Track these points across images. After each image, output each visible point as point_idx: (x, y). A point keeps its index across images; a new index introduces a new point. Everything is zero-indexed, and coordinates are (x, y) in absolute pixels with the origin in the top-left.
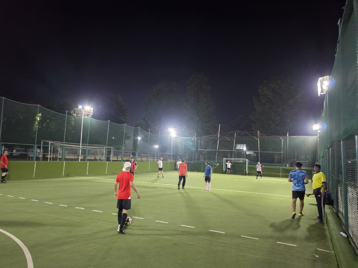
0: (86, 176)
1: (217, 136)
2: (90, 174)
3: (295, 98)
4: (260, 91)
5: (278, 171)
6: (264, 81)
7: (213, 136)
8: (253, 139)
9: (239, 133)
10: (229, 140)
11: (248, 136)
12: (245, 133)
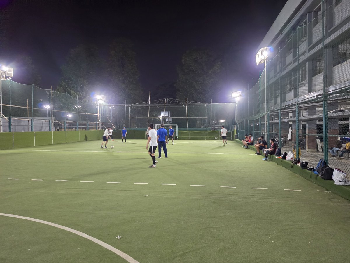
0: (12, 148)
1: (147, 104)
2: (17, 147)
3: (214, 69)
4: (183, 60)
5: (203, 134)
6: (187, 51)
7: (144, 103)
8: (181, 106)
9: (168, 100)
10: (158, 107)
11: (177, 103)
12: (174, 100)
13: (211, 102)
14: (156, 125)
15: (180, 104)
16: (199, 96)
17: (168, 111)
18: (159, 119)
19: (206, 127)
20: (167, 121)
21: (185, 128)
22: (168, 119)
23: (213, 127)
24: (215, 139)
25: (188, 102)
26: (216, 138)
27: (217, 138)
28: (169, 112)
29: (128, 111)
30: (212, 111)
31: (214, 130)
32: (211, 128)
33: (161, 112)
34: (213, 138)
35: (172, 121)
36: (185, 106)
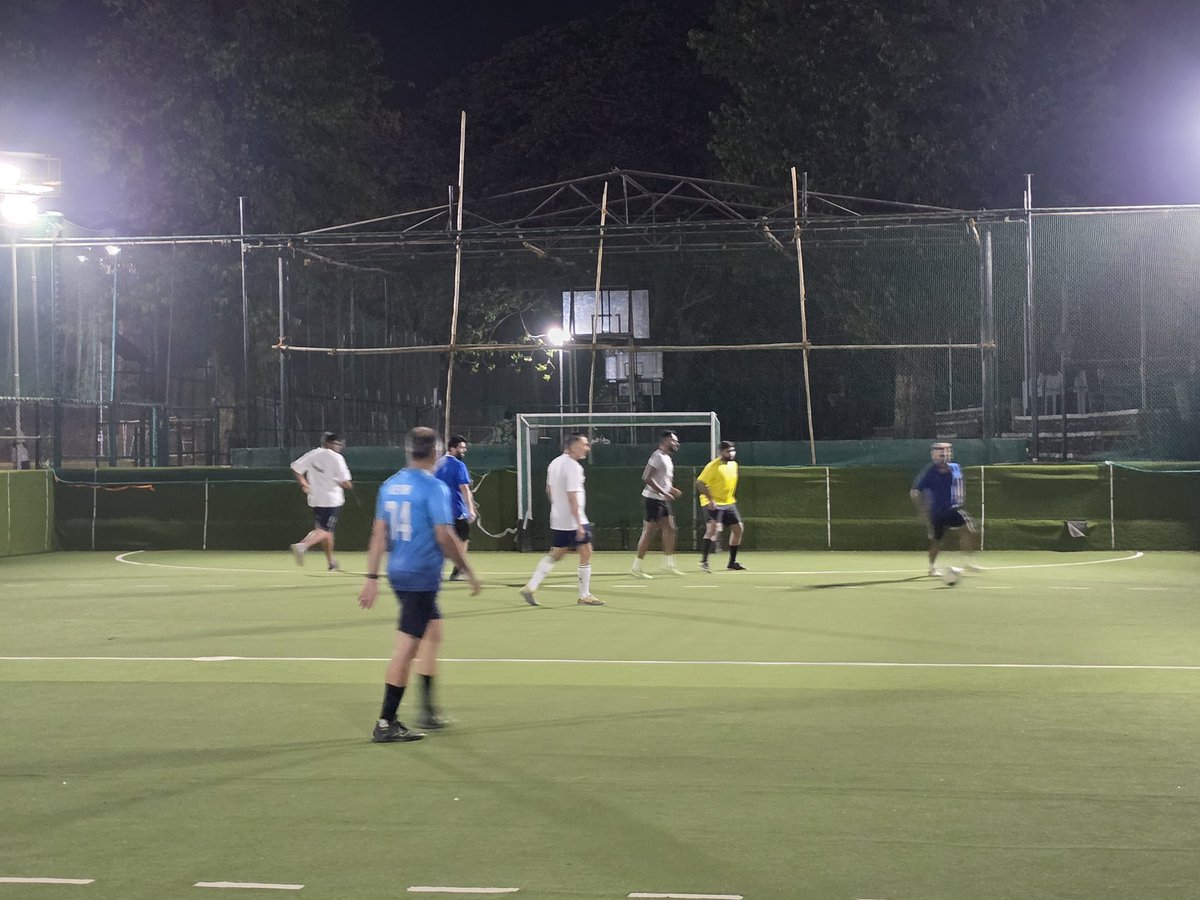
1: (441, 223)
7: (410, 220)
8: (750, 238)
9: (632, 191)
10: (539, 252)
11: (712, 212)
12: (686, 189)
13: (1028, 198)
14: (521, 417)
15: (743, 221)
16: (917, 142)
17: (632, 286)
18: (540, 357)
19: (978, 435)
20: (611, 374)
21: (790, 445)
22: (624, 359)
23: (1050, 426)
24: (1065, 544)
25: (814, 206)
26: (1075, 529)
27: (1086, 531)
28: (641, 297)
29: (262, 295)
30: (1037, 282)
31: (1064, 460)
32: (1028, 443)
33: (566, 295)
34: (1056, 528)
35: (659, 374)
36: (787, 239)
